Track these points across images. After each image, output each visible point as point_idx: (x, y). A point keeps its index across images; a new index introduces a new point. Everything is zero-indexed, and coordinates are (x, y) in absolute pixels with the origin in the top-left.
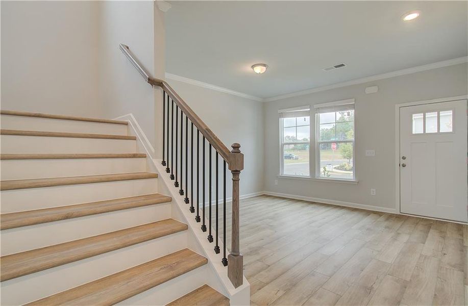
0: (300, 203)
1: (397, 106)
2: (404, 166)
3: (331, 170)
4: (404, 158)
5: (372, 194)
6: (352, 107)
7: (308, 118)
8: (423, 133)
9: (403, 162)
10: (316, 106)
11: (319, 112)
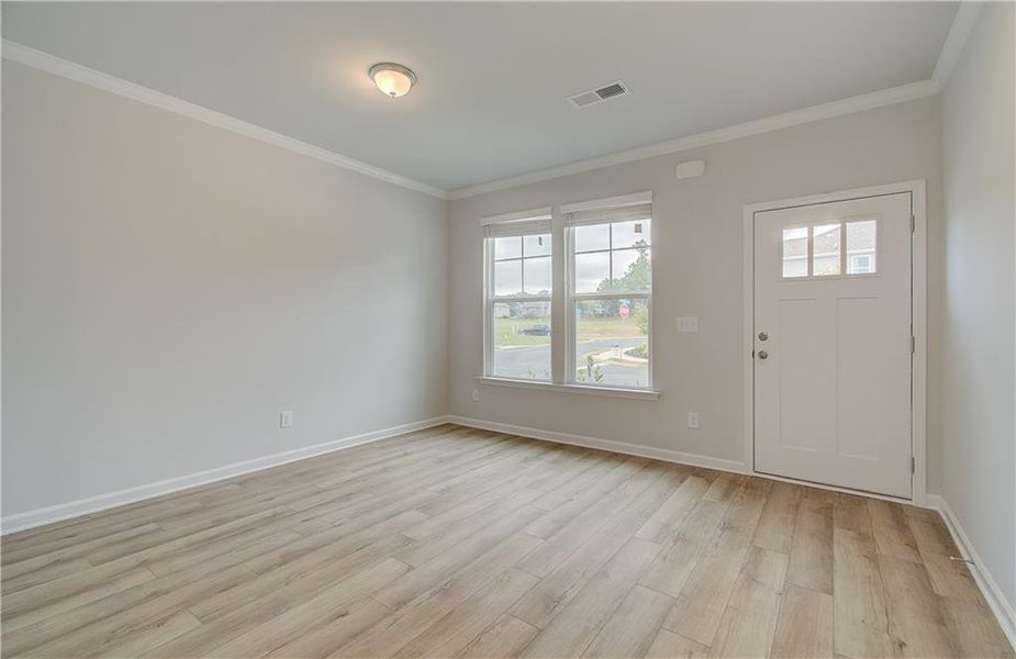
0: (527, 446)
1: (748, 210)
2: (763, 356)
3: (618, 357)
4: (763, 337)
5: (692, 426)
6: (646, 211)
7: (547, 238)
8: (806, 275)
9: (760, 346)
10: (565, 209)
11: (573, 224)
